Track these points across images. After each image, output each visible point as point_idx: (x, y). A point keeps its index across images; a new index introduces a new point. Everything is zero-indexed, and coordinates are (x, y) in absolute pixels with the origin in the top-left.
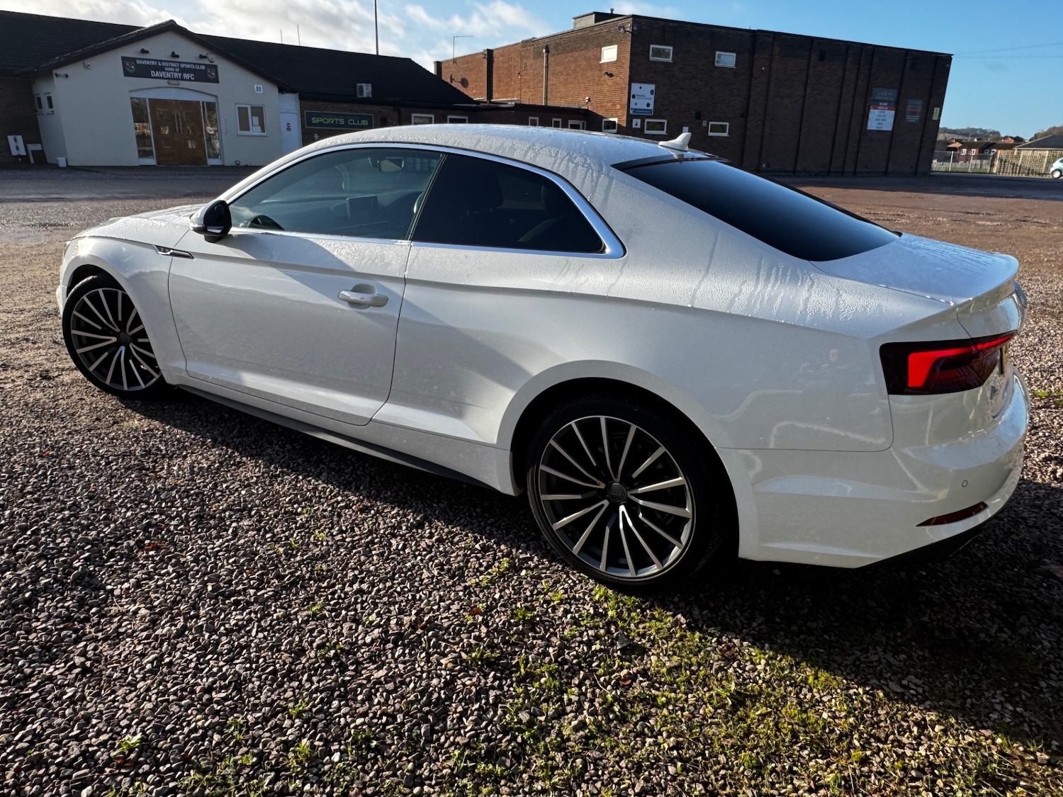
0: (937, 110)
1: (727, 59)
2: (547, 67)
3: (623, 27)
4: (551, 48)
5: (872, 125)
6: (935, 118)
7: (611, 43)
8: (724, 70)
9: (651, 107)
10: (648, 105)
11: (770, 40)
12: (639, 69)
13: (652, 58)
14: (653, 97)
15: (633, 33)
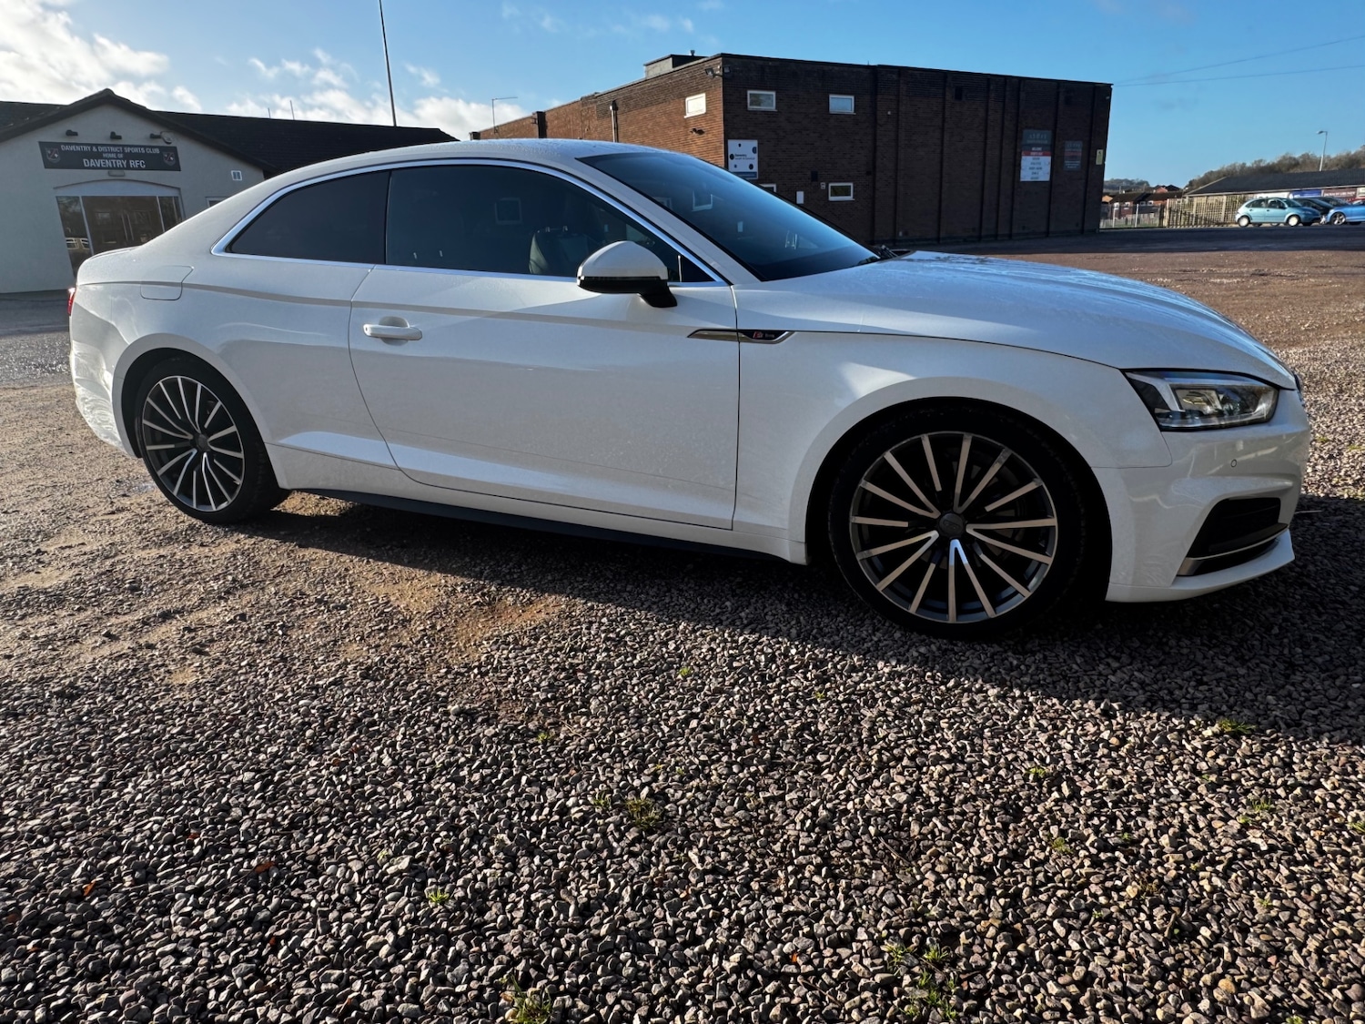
0: (1099, 152)
1: (842, 104)
2: (617, 128)
3: (711, 70)
4: (619, 104)
5: (1026, 175)
6: (1098, 162)
7: (697, 92)
8: (841, 117)
9: (755, 169)
10: (751, 167)
11: (895, 77)
12: (736, 121)
13: (750, 107)
14: (756, 156)
15: (724, 76)
